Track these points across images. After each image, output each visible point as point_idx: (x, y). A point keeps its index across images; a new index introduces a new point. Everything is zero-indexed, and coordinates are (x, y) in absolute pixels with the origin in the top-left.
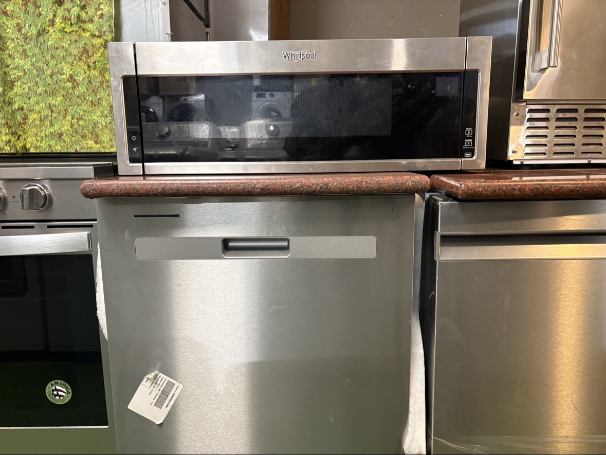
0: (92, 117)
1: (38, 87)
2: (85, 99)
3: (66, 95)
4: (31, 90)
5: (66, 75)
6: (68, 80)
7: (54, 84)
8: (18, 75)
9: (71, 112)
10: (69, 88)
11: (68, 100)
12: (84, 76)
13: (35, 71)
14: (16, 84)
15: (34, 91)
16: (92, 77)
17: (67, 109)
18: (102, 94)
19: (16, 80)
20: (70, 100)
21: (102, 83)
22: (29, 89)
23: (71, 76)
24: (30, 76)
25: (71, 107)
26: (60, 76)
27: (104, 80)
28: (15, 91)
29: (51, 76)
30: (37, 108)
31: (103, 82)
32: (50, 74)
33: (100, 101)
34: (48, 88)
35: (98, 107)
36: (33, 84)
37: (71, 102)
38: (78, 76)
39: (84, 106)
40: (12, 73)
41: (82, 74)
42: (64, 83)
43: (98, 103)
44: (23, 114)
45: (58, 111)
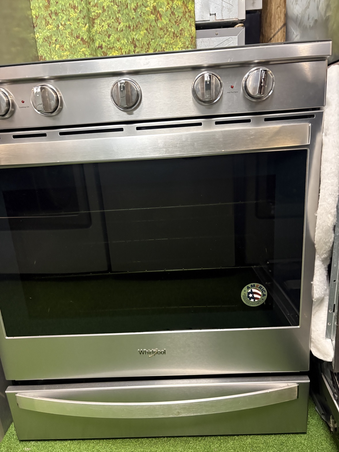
0: (173, 49)
1: (120, 23)
2: (167, 30)
3: (150, 28)
4: (111, 27)
5: (150, 7)
6: (152, 13)
7: (138, 18)
8: (97, 13)
9: (153, 45)
10: (152, 21)
11: (151, 33)
12: (167, 7)
13: (115, 8)
14: (96, 21)
15: (114, 27)
16: (176, 7)
17: (149, 42)
18: (184, 25)
19: (96, 17)
20: (153, 33)
21: (184, 13)
22: (108, 26)
23: (155, 8)
24: (110, 13)
25: (153, 41)
26: (144, 9)
27: (187, 10)
28: (95, 28)
29: (135, 10)
30: (118, 45)
31: (186, 12)
32: (134, 7)
33: (182, 32)
34: (132, 22)
35: (180, 38)
36: (113, 20)
37: (153, 35)
38: (161, 7)
39: (166, 38)
40: (93, 11)
41: (166, 5)
42: (148, 15)
43: (181, 34)
44: (102, 52)
45: (141, 46)
